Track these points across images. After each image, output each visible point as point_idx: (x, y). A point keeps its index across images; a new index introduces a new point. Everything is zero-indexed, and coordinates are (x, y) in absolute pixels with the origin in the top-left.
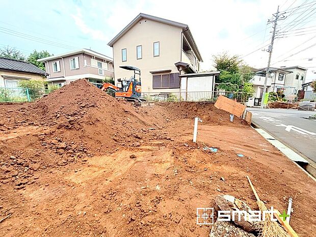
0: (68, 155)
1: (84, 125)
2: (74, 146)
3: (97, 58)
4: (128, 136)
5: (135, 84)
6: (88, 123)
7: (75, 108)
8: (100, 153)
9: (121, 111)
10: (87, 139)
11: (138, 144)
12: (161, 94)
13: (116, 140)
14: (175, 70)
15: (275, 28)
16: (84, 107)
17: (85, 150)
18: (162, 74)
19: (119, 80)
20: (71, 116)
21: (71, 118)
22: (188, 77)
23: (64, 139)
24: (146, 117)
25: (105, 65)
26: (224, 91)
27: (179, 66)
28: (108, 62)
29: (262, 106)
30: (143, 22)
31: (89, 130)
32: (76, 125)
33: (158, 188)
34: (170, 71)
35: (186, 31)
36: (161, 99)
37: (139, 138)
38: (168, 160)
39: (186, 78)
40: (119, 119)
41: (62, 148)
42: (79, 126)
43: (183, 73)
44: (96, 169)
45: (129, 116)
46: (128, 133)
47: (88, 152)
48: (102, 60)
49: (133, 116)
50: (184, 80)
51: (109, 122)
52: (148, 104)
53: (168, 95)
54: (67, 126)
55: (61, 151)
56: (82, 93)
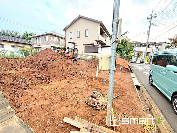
0: (42, 80)
1: (49, 68)
2: (44, 77)
3: (57, 36)
4: (68, 74)
5: (75, 50)
6: (51, 68)
7: (46, 61)
8: (55, 80)
9: (66, 63)
10: (50, 74)
11: (72, 77)
13: (62, 75)
14: (96, 44)
15: (151, 22)
16: (49, 61)
17: (49, 79)
18: (89, 46)
19: (68, 48)
20: (44, 64)
21: (44, 65)
22: (102, 47)
23: (41, 74)
25: (61, 40)
26: (119, 55)
27: (97, 41)
28: (63, 38)
29: (144, 63)
30: (80, 19)
31: (51, 71)
32: (45, 68)
34: (93, 44)
36: (88, 58)
37: (73, 75)
38: (83, 83)
39: (101, 48)
41: (40, 77)
42: (47, 69)
43: (100, 45)
45: (70, 65)
46: (68, 73)
47: (50, 79)
48: (60, 37)
49: (72, 65)
50: (100, 49)
51: (60, 67)
52: (80, 60)
53: (92, 56)
54: (42, 69)
55: (39, 79)
56: (49, 54)
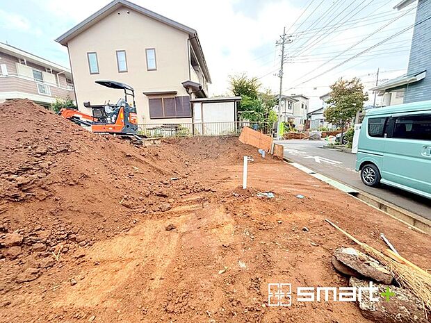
0: (35, 254)
1: (56, 188)
2: (44, 234)
3: (31, 64)
4: (147, 196)
5: (128, 111)
6: (63, 184)
7: (23, 158)
9: (120, 155)
10: (69, 214)
11: (168, 205)
12: (164, 126)
13: (127, 207)
14: (182, 93)
16: (45, 154)
17: (73, 236)
18: (163, 97)
19: (87, 105)
20: (18, 173)
21: (21, 179)
22: (203, 102)
23: (13, 225)
24: (157, 162)
25: (49, 78)
26: (248, 121)
27: (187, 87)
28: (55, 72)
29: (278, 138)
30: (124, 12)
31: (71, 196)
32: (36, 192)
33: (242, 265)
34: (175, 93)
35: (193, 39)
36: (167, 133)
37: (165, 196)
38: (226, 220)
39: (200, 104)
40: (119, 169)
41: (16, 244)
42: (44, 193)
43: (193, 97)
44: (117, 265)
45: (134, 162)
46: (146, 191)
47: (80, 237)
48: (43, 68)
49: (141, 162)
50: (197, 106)
51: (105, 176)
52: (152, 142)
53: (176, 128)
54: (16, 197)
55: (14, 251)
56: (31, 127)
